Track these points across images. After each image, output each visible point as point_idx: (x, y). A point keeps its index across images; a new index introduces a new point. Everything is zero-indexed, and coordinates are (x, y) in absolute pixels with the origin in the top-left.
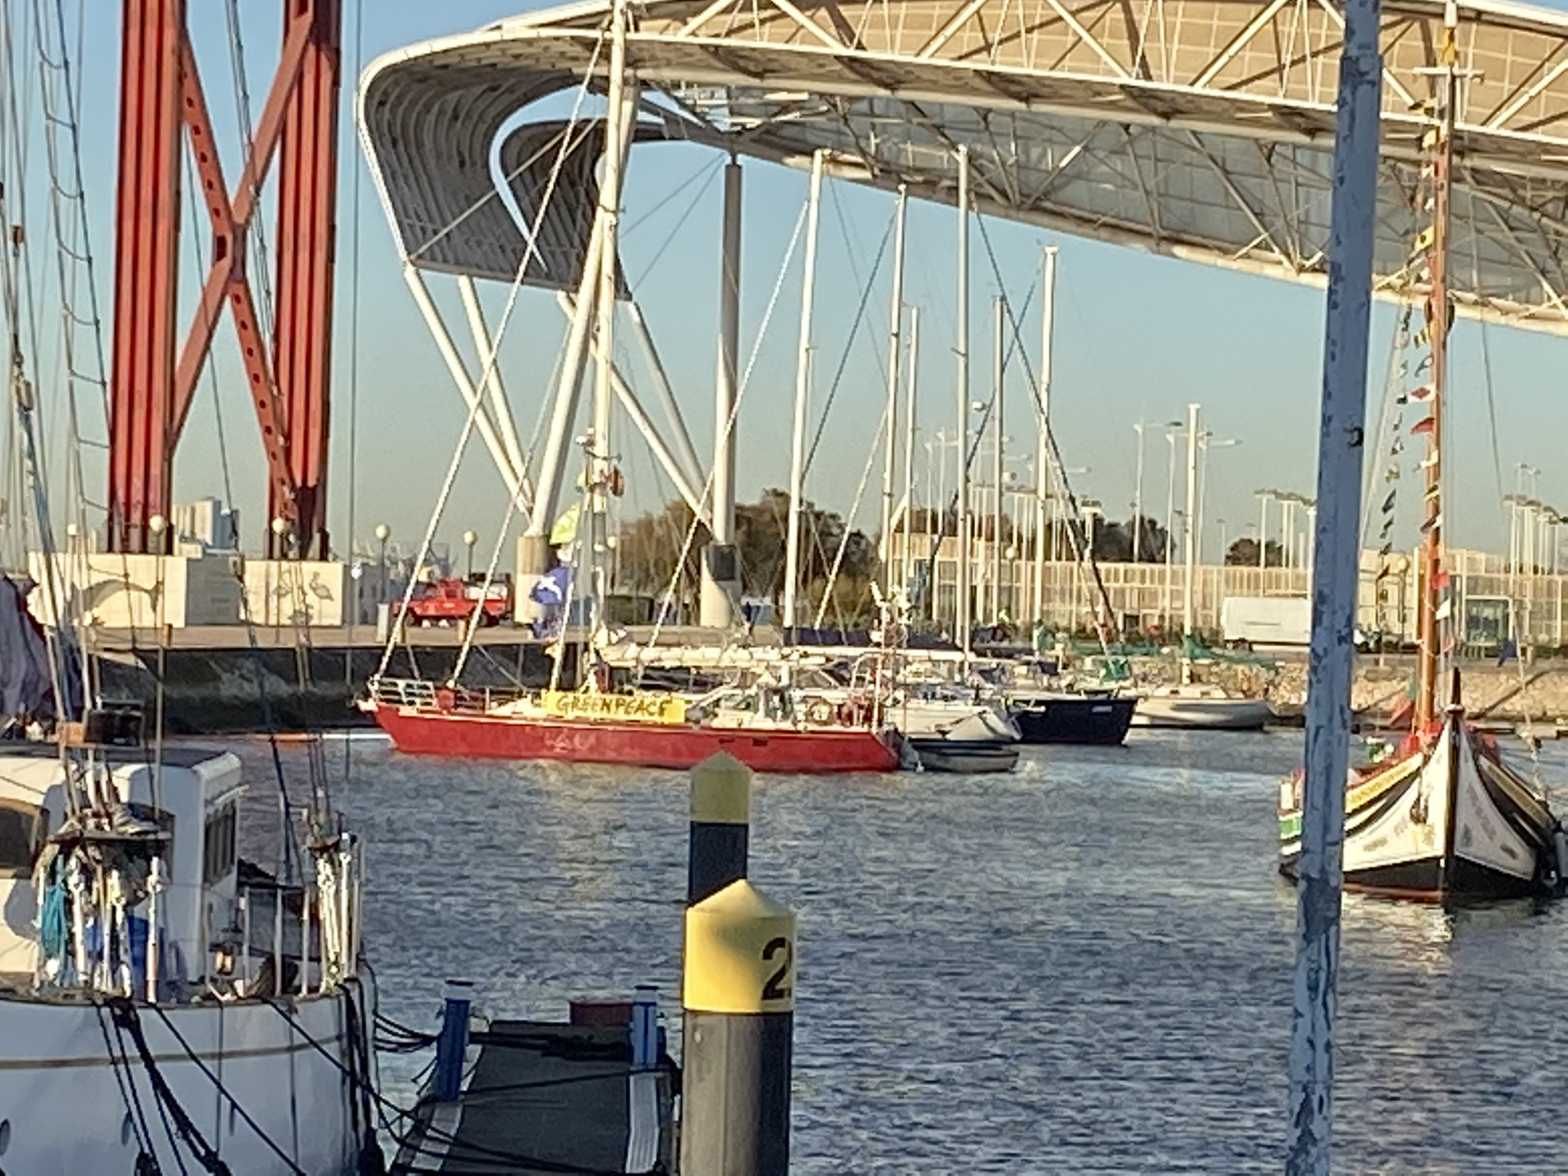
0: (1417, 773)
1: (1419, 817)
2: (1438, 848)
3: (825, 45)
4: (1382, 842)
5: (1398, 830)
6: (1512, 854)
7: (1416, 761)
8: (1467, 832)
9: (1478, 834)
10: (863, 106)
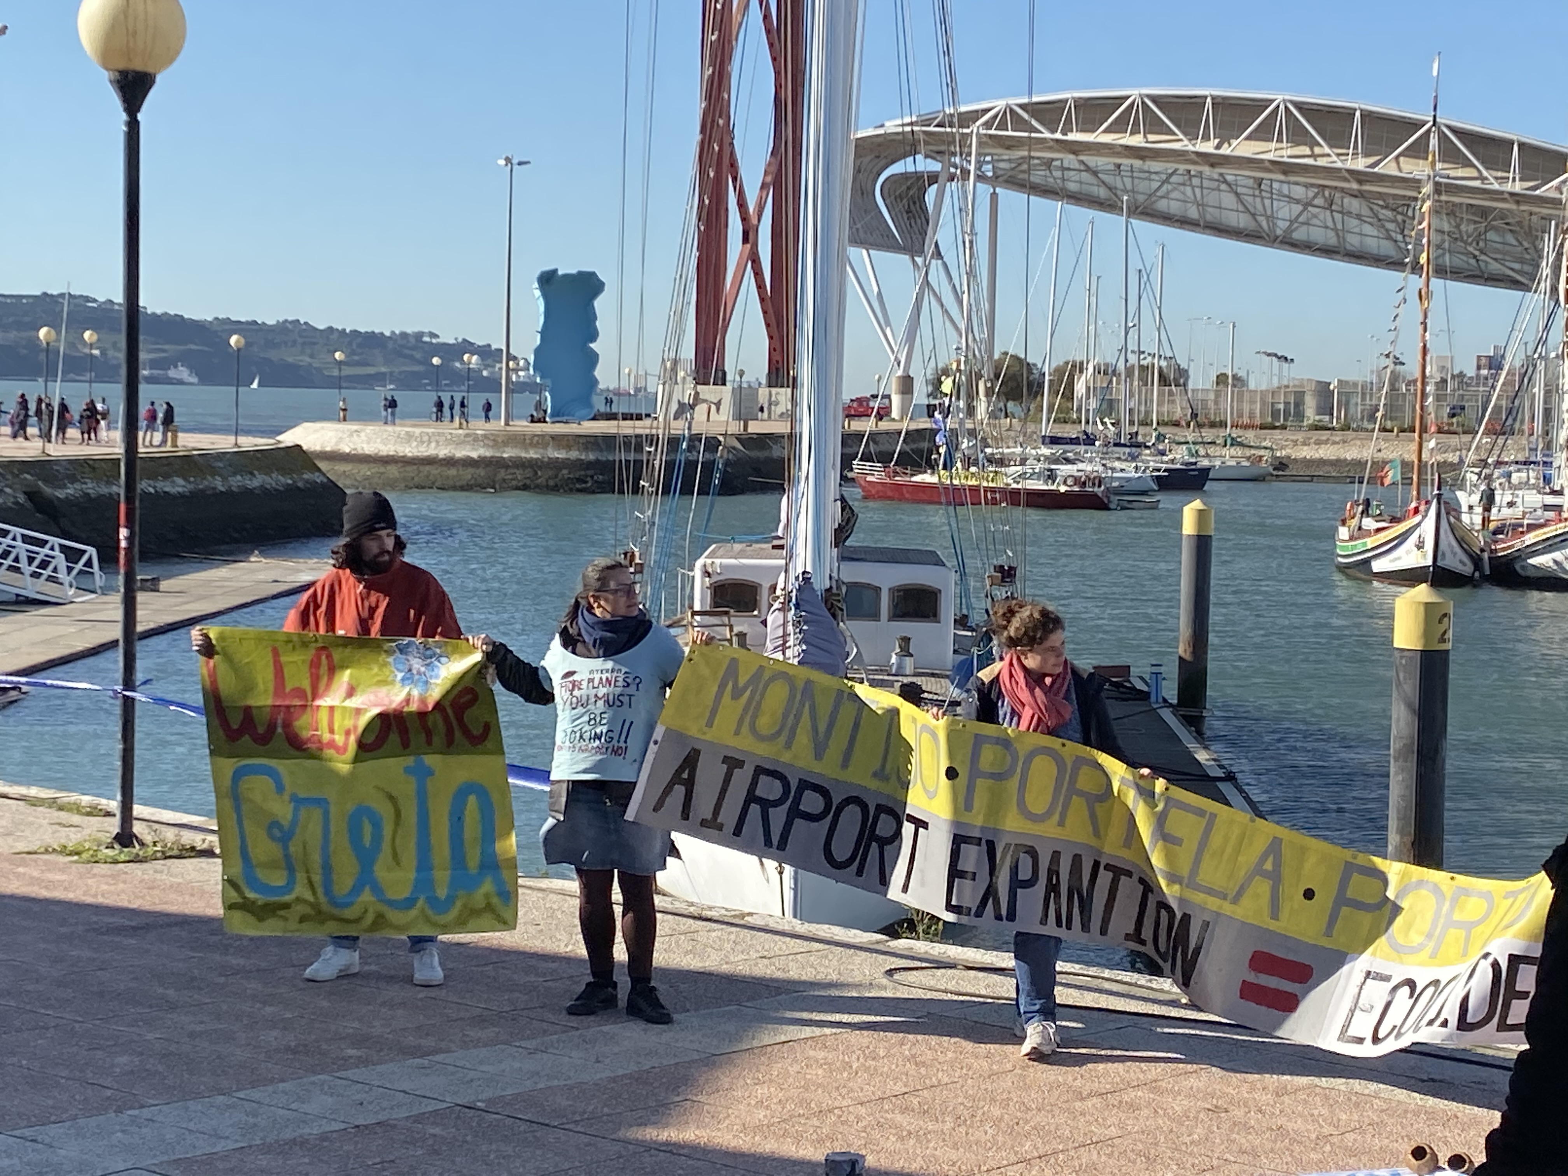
0: (1418, 525)
1: (1420, 546)
2: (1429, 562)
3: (1041, 132)
4: (1399, 558)
5: (1408, 552)
6: (1464, 564)
7: (1418, 518)
8: (1443, 554)
9: (1448, 555)
10: (1058, 163)
